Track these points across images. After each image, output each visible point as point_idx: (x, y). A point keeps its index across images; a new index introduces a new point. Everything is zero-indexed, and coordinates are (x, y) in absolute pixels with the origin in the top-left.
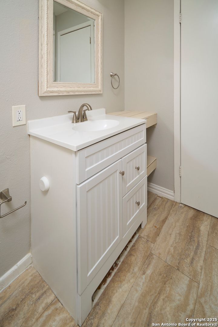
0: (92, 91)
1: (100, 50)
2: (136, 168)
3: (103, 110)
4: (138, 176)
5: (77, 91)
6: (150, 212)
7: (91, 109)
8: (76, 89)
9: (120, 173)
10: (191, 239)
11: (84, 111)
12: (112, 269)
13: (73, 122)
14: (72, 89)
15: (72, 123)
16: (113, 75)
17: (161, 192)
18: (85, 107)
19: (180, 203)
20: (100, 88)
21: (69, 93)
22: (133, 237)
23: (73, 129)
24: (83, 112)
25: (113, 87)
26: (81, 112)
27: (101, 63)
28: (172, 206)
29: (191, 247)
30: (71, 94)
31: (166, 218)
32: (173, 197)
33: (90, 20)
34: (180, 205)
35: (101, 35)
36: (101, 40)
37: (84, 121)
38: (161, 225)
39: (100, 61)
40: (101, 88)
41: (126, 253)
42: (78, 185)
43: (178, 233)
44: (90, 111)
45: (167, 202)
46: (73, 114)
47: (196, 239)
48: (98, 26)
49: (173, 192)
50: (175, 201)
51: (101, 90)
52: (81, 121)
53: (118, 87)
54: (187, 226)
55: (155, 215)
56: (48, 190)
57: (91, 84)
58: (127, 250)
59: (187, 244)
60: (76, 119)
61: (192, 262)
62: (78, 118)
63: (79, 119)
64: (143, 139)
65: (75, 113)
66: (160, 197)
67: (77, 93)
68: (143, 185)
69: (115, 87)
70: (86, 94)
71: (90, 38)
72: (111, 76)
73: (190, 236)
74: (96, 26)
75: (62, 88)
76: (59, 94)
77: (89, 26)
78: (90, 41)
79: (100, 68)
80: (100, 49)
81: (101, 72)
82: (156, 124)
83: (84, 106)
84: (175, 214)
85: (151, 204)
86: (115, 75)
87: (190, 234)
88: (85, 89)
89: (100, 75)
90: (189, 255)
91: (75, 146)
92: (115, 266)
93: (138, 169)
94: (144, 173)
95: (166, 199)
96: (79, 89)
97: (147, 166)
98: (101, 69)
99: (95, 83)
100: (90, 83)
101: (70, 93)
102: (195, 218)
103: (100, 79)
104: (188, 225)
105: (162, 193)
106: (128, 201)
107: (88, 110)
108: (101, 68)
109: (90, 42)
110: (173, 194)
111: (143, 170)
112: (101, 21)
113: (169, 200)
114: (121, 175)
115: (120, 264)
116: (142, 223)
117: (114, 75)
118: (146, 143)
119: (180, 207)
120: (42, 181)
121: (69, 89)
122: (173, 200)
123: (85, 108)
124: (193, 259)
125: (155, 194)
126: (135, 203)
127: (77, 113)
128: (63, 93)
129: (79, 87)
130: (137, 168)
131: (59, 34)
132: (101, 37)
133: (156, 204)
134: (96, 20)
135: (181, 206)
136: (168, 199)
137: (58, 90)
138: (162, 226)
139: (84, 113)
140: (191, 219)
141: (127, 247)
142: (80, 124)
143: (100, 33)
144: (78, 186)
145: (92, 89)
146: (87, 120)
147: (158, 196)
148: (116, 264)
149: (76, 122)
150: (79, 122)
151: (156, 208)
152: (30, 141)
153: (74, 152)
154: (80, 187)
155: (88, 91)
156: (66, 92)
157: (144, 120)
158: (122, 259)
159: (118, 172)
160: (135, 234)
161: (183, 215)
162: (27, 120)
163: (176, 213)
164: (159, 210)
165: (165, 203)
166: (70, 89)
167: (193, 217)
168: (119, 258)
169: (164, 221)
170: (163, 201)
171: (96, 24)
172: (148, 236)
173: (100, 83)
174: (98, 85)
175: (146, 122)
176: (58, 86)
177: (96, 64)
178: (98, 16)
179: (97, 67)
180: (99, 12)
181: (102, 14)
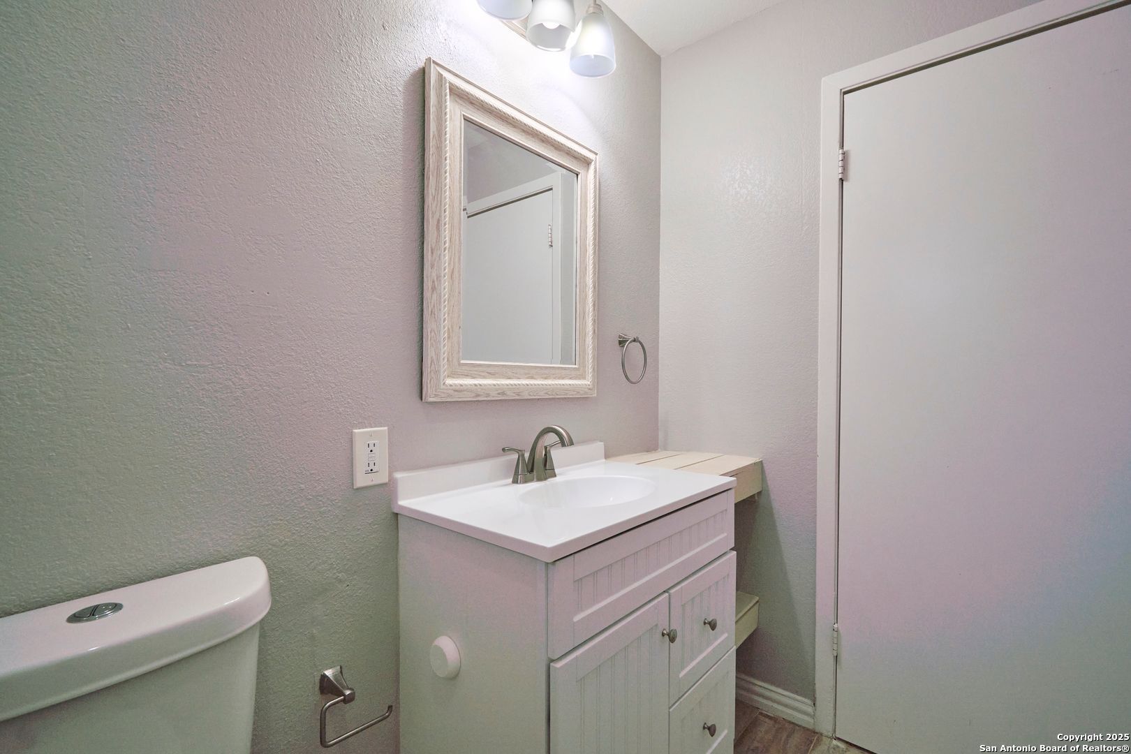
0: (568, 390)
2: (705, 623)
3: (599, 446)
5: (527, 390)
7: (572, 443)
8: (524, 383)
9: (663, 634)
11: (546, 448)
13: (515, 481)
14: (511, 383)
15: (513, 482)
16: (627, 341)
17: (770, 704)
18: (552, 434)
19: (831, 738)
20: (587, 382)
24: (543, 453)
25: (626, 377)
26: (538, 449)
27: (594, 304)
28: (809, 746)
32: (811, 720)
35: (595, 222)
37: (546, 479)
39: (590, 299)
40: (593, 381)
42: (551, 661)
44: (568, 450)
45: (793, 732)
46: (516, 456)
48: (586, 193)
49: (809, 702)
50: (817, 731)
51: (593, 385)
52: (539, 479)
53: (642, 377)
56: (458, 673)
57: (565, 369)
60: (523, 471)
62: (530, 468)
63: (532, 471)
64: (726, 537)
65: (521, 453)
66: (769, 717)
72: (623, 343)
74: (579, 193)
75: (484, 377)
76: (479, 396)
77: (550, 190)
79: (590, 319)
82: (759, 493)
83: (548, 432)
85: (743, 735)
86: (634, 341)
88: (549, 383)
93: (712, 625)
94: (726, 641)
95: (788, 724)
96: (532, 382)
97: (737, 616)
98: (593, 324)
99: (577, 366)
100: (565, 366)
101: (509, 394)
103: (590, 352)
107: (562, 445)
108: (595, 320)
110: (809, 709)
111: (726, 631)
112: (595, 177)
113: (796, 727)
114: (665, 641)
117: (631, 342)
118: (732, 549)
119: (834, 749)
120: (440, 648)
121: (505, 382)
122: (810, 726)
123: (551, 438)
125: (753, 707)
126: (703, 728)
127: (527, 455)
128: (489, 396)
129: (532, 378)
130: (709, 623)
132: (594, 225)
134: (579, 176)
135: (838, 747)
136: (793, 723)
137: (475, 386)
139: (546, 455)
142: (535, 486)
145: (568, 382)
146: (555, 476)
147: (761, 713)
149: (524, 481)
150: (531, 480)
151: (758, 748)
152: (398, 533)
156: (497, 390)
157: (728, 479)
159: (657, 633)
162: (392, 469)
166: (507, 382)
173: (590, 366)
174: (585, 372)
175: (735, 485)
176: (475, 373)
177: (578, 306)
178: (586, 162)
179: (582, 317)
180: (591, 151)
181: (596, 154)
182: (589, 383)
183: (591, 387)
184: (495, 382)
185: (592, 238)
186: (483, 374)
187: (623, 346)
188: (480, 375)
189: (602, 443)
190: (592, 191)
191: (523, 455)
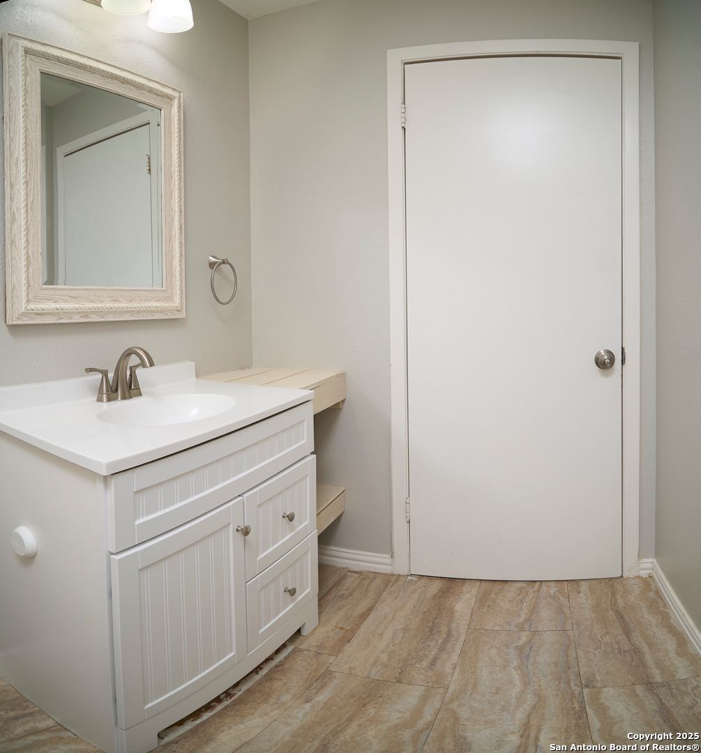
0: (154, 312)
1: (177, 192)
2: (284, 517)
3: (190, 366)
4: (292, 534)
5: (111, 312)
6: (328, 604)
7: (152, 364)
8: (107, 305)
9: (237, 530)
10: (431, 630)
11: (131, 368)
12: (218, 700)
13: (100, 400)
14: (94, 305)
15: (98, 400)
16: (216, 262)
17: (357, 563)
18: (133, 356)
19: (407, 576)
20: (177, 301)
21: (86, 316)
22: (278, 652)
23: (100, 417)
24: (128, 373)
25: (216, 297)
26: (122, 370)
27: (181, 228)
28: (387, 585)
29: (432, 644)
30: (95, 320)
31: (370, 609)
32: (389, 568)
33: (145, 110)
34: (409, 578)
35: (179, 148)
36: (180, 161)
37: (131, 398)
38: (357, 623)
39: (176, 223)
40: (181, 302)
41: (257, 678)
42: (112, 554)
43: (402, 629)
44: (149, 370)
45: (374, 578)
46: (100, 376)
47: (444, 629)
48: (170, 125)
49: (388, 556)
50: (396, 573)
51: (182, 306)
52: (124, 398)
53: (232, 298)
54: (425, 612)
55: (340, 608)
57: (152, 291)
58: (259, 673)
59: (423, 641)
60: (107, 391)
61: (433, 663)
62: (114, 388)
63: (117, 390)
64: (304, 443)
65: (105, 373)
66: (356, 572)
67: (110, 318)
68: (306, 553)
69: (224, 296)
70: (136, 321)
71: (149, 159)
72: (212, 265)
73: (429, 627)
74: (162, 125)
75: (67, 301)
76: (61, 319)
77: (147, 124)
78: (149, 166)
79: (177, 242)
80: (177, 187)
81: (181, 255)
82: (343, 401)
83: (129, 354)
84: (396, 598)
85: (332, 588)
86: (224, 263)
87: (430, 624)
88: (135, 305)
89: (176, 262)
90: (426, 656)
91: (105, 461)
92: (226, 697)
93: (291, 518)
94: (308, 526)
95: (370, 574)
96: (117, 305)
97: (317, 509)
98: (180, 247)
99: (164, 288)
100: (151, 288)
101: (92, 316)
102: (444, 594)
103: (178, 274)
104: (425, 610)
105: (360, 563)
106: (261, 589)
107: (144, 366)
108: (182, 243)
109: (148, 168)
110: (389, 561)
111: (305, 521)
112: (179, 111)
113: (378, 575)
114: (239, 535)
115: (238, 694)
116: (304, 624)
117: (220, 264)
118: (312, 453)
119: (409, 582)
121: (88, 305)
122: (389, 572)
123: (134, 360)
124: (435, 659)
125: (343, 568)
126: (283, 591)
127: (111, 375)
128: (71, 318)
129: (117, 301)
130: (288, 516)
131: (60, 152)
132: (179, 153)
133: (344, 588)
134: (163, 111)
135: (412, 580)
136: (375, 573)
137: (57, 309)
138: (358, 626)
139: (131, 375)
140: (434, 597)
141: (259, 668)
142: (120, 405)
143: (175, 142)
144: (113, 556)
145: (154, 304)
146: (141, 395)
147: (349, 571)
148: (228, 694)
149: (109, 400)
150: (116, 399)
151: (344, 594)
153: (102, 479)
154: (119, 560)
155: (142, 311)
156: (79, 313)
157: (308, 392)
158: (245, 687)
159: (231, 529)
160: (284, 646)
161: (415, 596)
163: (398, 595)
164: (351, 598)
165: (368, 581)
166: (90, 305)
167: (438, 593)
168: (237, 685)
169: (364, 616)
170: (363, 579)
171: (163, 119)
172: (320, 647)
173: (178, 288)
174: (173, 294)
175: (313, 397)
176: (57, 297)
177: (164, 230)
178: (170, 98)
179: (168, 240)
180: (174, 89)
181: (180, 92)
182: (177, 305)
183: (178, 308)
184: (77, 306)
185: (177, 165)
186: (66, 298)
187: (213, 268)
188: (62, 299)
189: (194, 363)
190: (176, 123)
191: (107, 376)
